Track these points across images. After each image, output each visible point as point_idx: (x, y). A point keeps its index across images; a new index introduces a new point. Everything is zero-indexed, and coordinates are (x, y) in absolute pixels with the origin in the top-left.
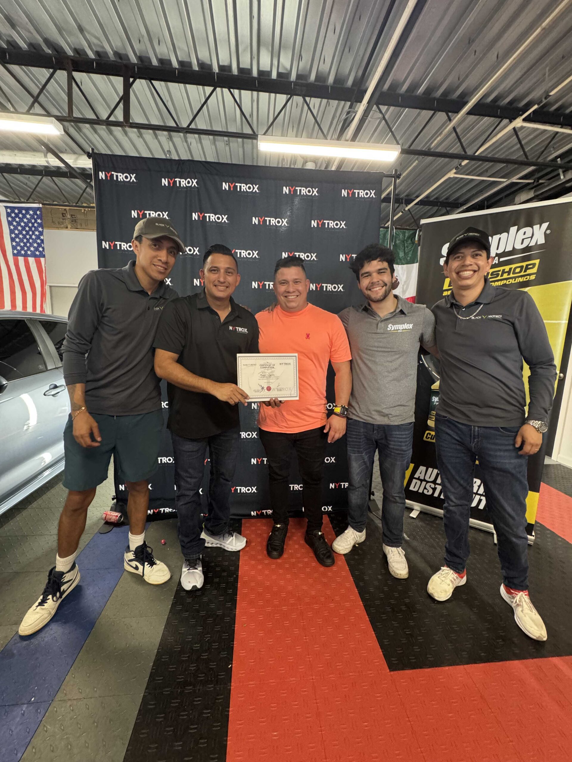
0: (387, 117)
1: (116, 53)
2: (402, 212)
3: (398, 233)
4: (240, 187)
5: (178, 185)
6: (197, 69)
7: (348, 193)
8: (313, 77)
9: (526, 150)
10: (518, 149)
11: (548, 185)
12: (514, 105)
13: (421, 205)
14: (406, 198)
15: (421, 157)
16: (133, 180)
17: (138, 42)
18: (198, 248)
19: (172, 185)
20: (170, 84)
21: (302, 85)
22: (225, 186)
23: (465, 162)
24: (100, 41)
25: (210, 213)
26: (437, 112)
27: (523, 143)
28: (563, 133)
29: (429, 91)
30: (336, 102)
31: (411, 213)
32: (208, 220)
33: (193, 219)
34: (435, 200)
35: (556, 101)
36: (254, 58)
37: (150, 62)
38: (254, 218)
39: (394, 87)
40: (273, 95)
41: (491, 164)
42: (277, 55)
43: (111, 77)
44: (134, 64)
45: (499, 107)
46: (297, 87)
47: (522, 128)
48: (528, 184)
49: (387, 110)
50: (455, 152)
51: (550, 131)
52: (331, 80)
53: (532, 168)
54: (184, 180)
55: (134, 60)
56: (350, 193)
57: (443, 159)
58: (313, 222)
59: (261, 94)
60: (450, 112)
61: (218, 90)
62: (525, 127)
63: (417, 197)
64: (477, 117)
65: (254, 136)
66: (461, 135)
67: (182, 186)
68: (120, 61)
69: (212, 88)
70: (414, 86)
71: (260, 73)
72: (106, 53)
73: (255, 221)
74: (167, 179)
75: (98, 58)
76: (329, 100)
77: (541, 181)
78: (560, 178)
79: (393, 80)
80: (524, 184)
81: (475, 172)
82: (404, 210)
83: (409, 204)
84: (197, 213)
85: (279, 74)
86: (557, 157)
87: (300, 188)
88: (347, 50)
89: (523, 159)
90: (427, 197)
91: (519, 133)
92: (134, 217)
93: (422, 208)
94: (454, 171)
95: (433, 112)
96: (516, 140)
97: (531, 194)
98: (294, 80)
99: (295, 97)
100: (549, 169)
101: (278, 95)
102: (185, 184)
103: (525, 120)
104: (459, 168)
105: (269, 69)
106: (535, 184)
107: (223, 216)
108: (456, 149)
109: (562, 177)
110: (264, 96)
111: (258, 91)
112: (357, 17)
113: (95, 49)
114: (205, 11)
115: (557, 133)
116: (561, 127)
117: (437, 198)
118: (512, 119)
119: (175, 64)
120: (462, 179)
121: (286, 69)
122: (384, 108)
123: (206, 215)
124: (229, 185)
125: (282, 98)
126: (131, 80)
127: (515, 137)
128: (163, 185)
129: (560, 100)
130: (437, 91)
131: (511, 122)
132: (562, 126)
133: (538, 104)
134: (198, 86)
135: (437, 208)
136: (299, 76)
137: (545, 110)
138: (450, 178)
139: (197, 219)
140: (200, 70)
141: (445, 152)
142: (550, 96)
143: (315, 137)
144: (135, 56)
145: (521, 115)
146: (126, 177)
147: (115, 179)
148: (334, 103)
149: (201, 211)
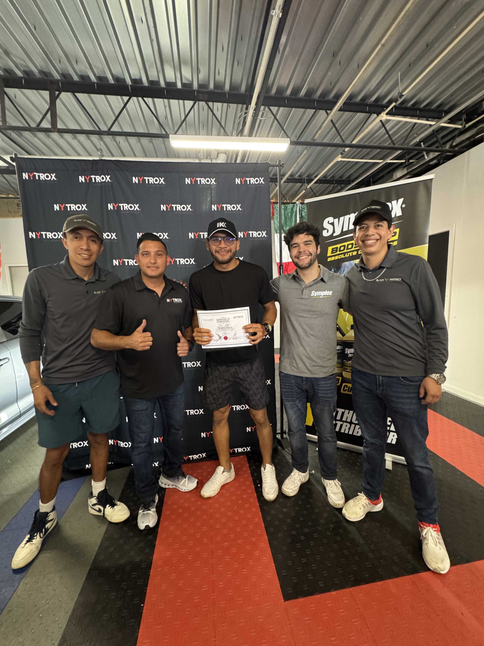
0: (278, 117)
1: (41, 72)
2: (305, 190)
3: (303, 207)
4: (148, 180)
5: (94, 181)
6: (113, 82)
7: (241, 181)
8: (212, 86)
9: (393, 139)
10: (387, 138)
11: (417, 163)
12: (379, 103)
13: (320, 183)
14: (307, 178)
15: (308, 147)
16: (54, 179)
17: (59, 62)
18: (115, 234)
19: (88, 181)
20: (93, 96)
21: (204, 93)
22: (135, 180)
23: (347, 149)
24: (25, 62)
25: (123, 203)
26: (318, 111)
27: (390, 133)
28: (422, 124)
29: (310, 93)
30: (235, 105)
31: (313, 191)
32: (122, 209)
33: (109, 209)
34: (331, 179)
35: (412, 99)
36: (159, 72)
37: (72, 78)
38: (162, 206)
39: (280, 91)
40: (181, 101)
41: (369, 150)
42: (179, 70)
43: (40, 91)
44: (58, 81)
45: (367, 105)
46: (200, 94)
47: (388, 121)
48: (402, 163)
49: (278, 111)
50: (338, 142)
51: (410, 122)
52: (227, 87)
53: (399, 152)
54: (98, 177)
55: (57, 76)
56: (243, 181)
57: (329, 148)
58: (213, 206)
59: (172, 101)
60: (329, 110)
61: (134, 99)
62: (389, 120)
63: (316, 177)
64: (351, 113)
65: (166, 136)
66: (340, 129)
67: (97, 181)
68: (45, 78)
69: (128, 98)
70: (296, 91)
71: (168, 84)
72: (32, 72)
73: (163, 208)
74: (83, 177)
75: (26, 76)
76: (229, 104)
77: (411, 161)
78: (425, 158)
79: (278, 86)
80: (398, 164)
81: (359, 155)
82: (307, 188)
83: (310, 183)
84: (112, 204)
85: (183, 85)
86: (420, 142)
87: (200, 179)
88: (236, 64)
89: (392, 145)
90: (325, 176)
91: (386, 126)
92: (57, 210)
93: (321, 186)
94: (340, 156)
95: (314, 110)
96: (385, 130)
97: (405, 172)
98: (197, 89)
99: (200, 103)
100: (416, 152)
101: (185, 101)
102: (100, 180)
103: (387, 114)
104: (343, 154)
105: (174, 81)
106: (407, 163)
107: (135, 205)
108: (338, 140)
109: (426, 157)
110: (174, 102)
111: (168, 98)
112: (239, 37)
113: (22, 69)
114: (111, 36)
115: (416, 123)
116: (418, 119)
117: (333, 177)
118: (378, 114)
119: (93, 79)
120: (349, 162)
121: (189, 80)
122: (274, 109)
123: (120, 205)
124: (138, 179)
125: (189, 104)
126: (57, 93)
127: (383, 128)
128: (80, 181)
129: (414, 98)
130: (315, 94)
131: (378, 116)
132: (419, 117)
133: (396, 102)
134: (117, 97)
135: (333, 185)
136: (200, 86)
137: (403, 106)
138: (338, 162)
139: (112, 209)
140: (116, 83)
141: (331, 142)
142: (404, 95)
143: (223, 134)
144: (58, 74)
145: (384, 111)
146: (47, 176)
147: (37, 178)
148: (233, 106)
149: (115, 201)
